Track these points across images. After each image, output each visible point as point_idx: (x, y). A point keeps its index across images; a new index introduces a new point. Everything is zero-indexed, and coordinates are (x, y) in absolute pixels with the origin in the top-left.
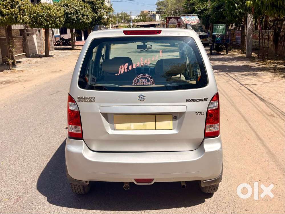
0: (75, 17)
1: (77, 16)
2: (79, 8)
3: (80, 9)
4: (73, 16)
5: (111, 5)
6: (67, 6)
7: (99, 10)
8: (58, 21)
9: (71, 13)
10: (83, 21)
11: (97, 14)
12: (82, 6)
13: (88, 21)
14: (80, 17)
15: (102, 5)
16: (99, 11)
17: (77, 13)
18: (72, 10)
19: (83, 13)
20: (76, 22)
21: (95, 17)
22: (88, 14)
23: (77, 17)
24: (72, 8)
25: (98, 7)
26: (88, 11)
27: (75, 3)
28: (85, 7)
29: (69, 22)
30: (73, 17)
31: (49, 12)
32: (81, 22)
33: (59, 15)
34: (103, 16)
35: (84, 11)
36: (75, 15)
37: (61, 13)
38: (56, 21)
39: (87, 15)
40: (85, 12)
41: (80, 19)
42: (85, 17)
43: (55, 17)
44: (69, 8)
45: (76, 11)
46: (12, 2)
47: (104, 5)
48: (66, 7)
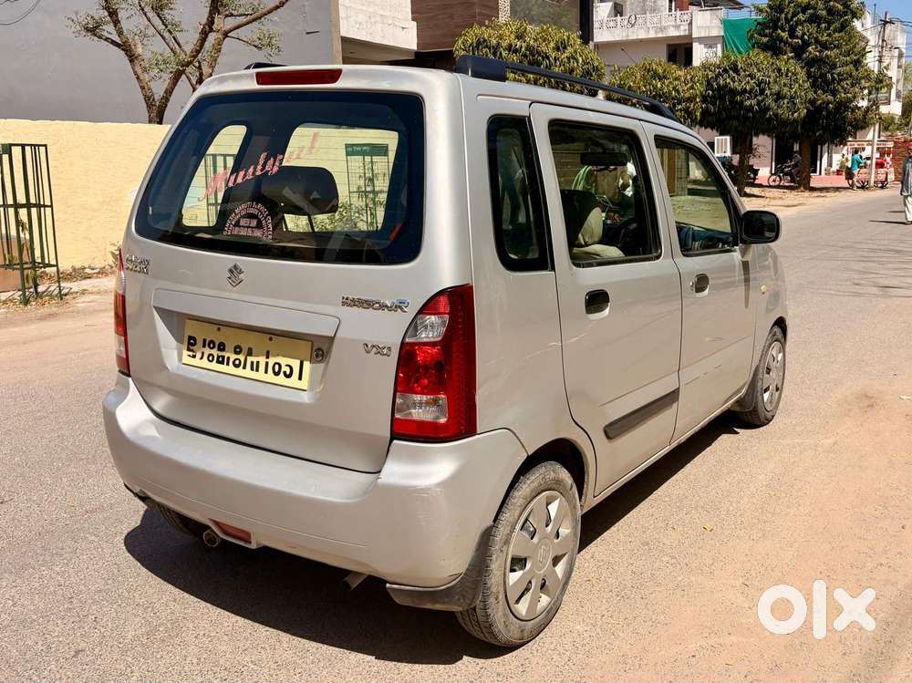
0: (754, 102)
1: (760, 98)
2: (769, 77)
3: (771, 80)
4: (749, 98)
5: (885, 68)
6: (736, 70)
7: (844, 84)
8: (681, 110)
9: (744, 91)
10: (776, 115)
11: (834, 95)
12: (779, 70)
13: (793, 114)
14: (770, 102)
15: (857, 70)
16: (843, 87)
17: (762, 92)
18: (748, 82)
19: (779, 92)
20: (754, 117)
21: (828, 103)
22: (795, 92)
23: (758, 104)
24: (749, 75)
25: (839, 74)
26: (797, 85)
27: (759, 61)
28: (790, 74)
29: (737, 118)
30: (748, 103)
31: (659, 86)
32: (770, 115)
33: (687, 95)
34: (852, 102)
35: (785, 85)
36: (756, 96)
37: (692, 88)
38: (677, 111)
39: (792, 97)
40: (786, 89)
41: (768, 109)
42: (786, 101)
43: (673, 99)
44: (739, 75)
45: (759, 85)
46: (534, 56)
47: (863, 67)
48: (731, 72)
